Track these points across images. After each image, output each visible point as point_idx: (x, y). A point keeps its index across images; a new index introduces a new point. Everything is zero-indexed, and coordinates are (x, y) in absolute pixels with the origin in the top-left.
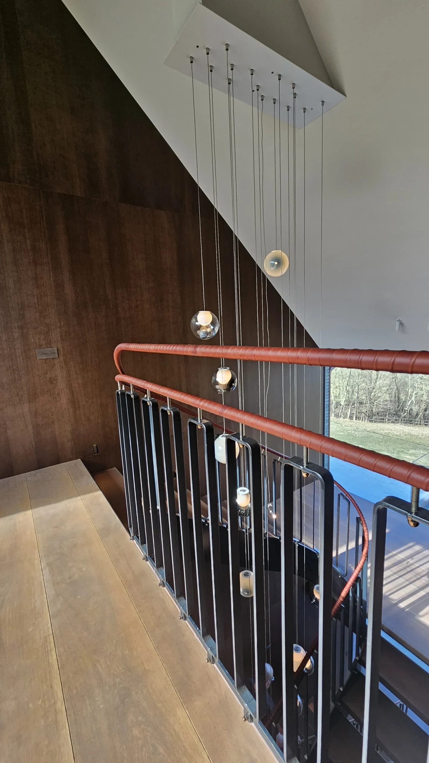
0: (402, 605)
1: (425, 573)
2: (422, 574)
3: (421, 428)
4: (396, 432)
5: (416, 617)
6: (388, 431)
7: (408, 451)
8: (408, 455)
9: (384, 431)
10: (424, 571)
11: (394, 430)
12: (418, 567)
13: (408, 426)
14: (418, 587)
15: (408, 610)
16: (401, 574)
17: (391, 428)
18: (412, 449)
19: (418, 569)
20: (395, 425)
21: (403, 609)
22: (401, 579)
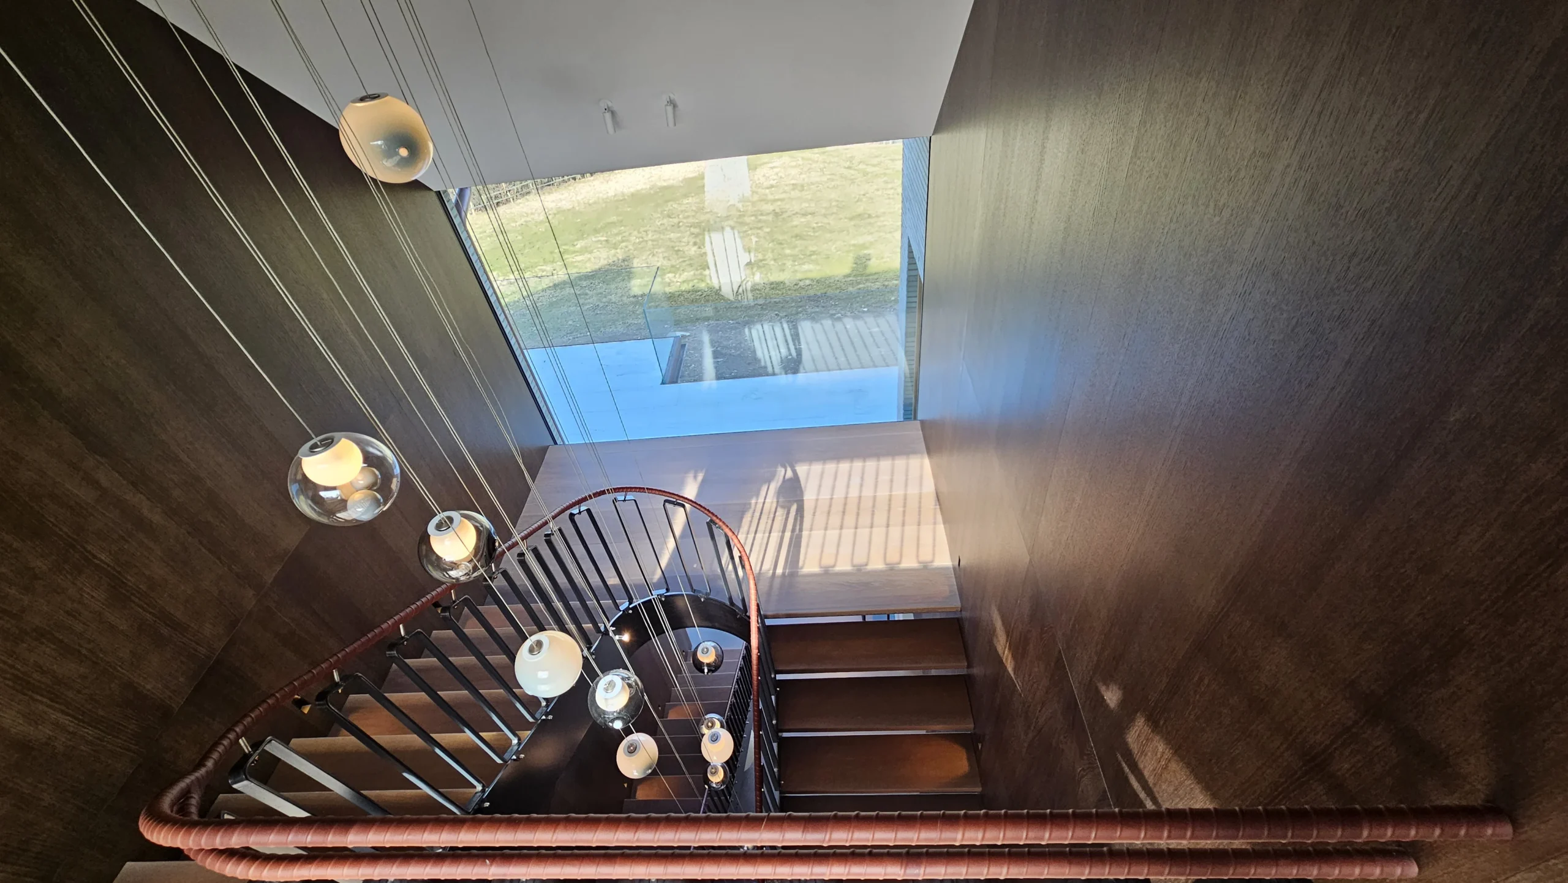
0: (779, 571)
1: (774, 505)
2: (773, 510)
3: (570, 188)
4: (536, 215)
5: (800, 573)
6: (523, 220)
7: (574, 246)
8: (578, 254)
9: (516, 222)
10: (772, 502)
11: (532, 214)
12: (764, 503)
13: (549, 193)
14: (779, 532)
15: (787, 571)
16: (753, 529)
17: (525, 210)
18: (577, 240)
19: (765, 505)
20: (528, 200)
21: (783, 574)
22: (757, 535)
